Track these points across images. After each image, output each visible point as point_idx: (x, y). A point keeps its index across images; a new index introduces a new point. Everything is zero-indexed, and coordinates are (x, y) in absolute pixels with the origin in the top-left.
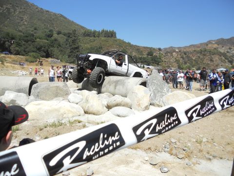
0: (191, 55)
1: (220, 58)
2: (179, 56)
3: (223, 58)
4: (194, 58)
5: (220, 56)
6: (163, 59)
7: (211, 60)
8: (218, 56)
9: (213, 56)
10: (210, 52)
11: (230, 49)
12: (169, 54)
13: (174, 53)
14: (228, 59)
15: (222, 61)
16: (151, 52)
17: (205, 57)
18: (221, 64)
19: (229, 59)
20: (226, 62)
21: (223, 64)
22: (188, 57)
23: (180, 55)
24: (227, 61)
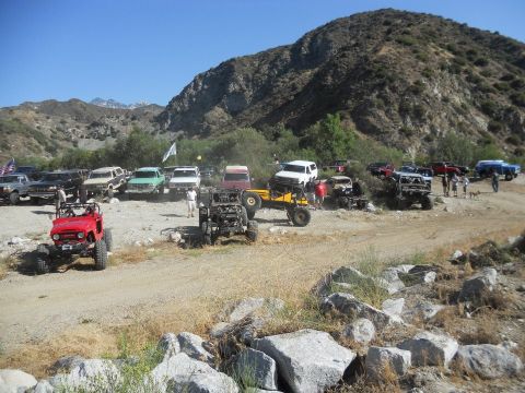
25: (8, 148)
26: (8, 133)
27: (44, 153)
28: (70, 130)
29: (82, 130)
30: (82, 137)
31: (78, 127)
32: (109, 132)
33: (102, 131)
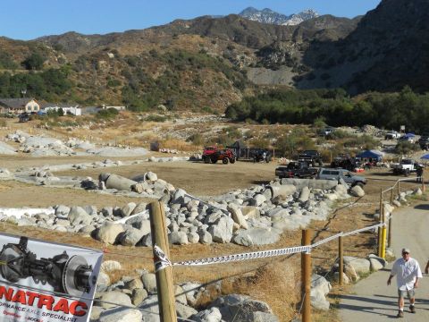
0: (147, 69)
1: (216, 75)
2: (117, 71)
3: (224, 77)
4: (155, 77)
5: (217, 71)
6: (73, 78)
7: (197, 82)
8: (211, 72)
9: (200, 72)
10: (190, 60)
11: (230, 48)
12: (88, 65)
13: (102, 62)
14: (233, 78)
15: (220, 84)
16: (32, 55)
17: (181, 73)
18: (219, 93)
19: (236, 79)
20: (229, 87)
21: (223, 91)
22: (139, 73)
23: (120, 67)
24: (231, 83)
25: (201, 84)
26: (199, 68)
27: (233, 88)
28: (238, 57)
29: (252, 58)
30: (251, 66)
31: (247, 53)
32: (283, 60)
33: (274, 58)
